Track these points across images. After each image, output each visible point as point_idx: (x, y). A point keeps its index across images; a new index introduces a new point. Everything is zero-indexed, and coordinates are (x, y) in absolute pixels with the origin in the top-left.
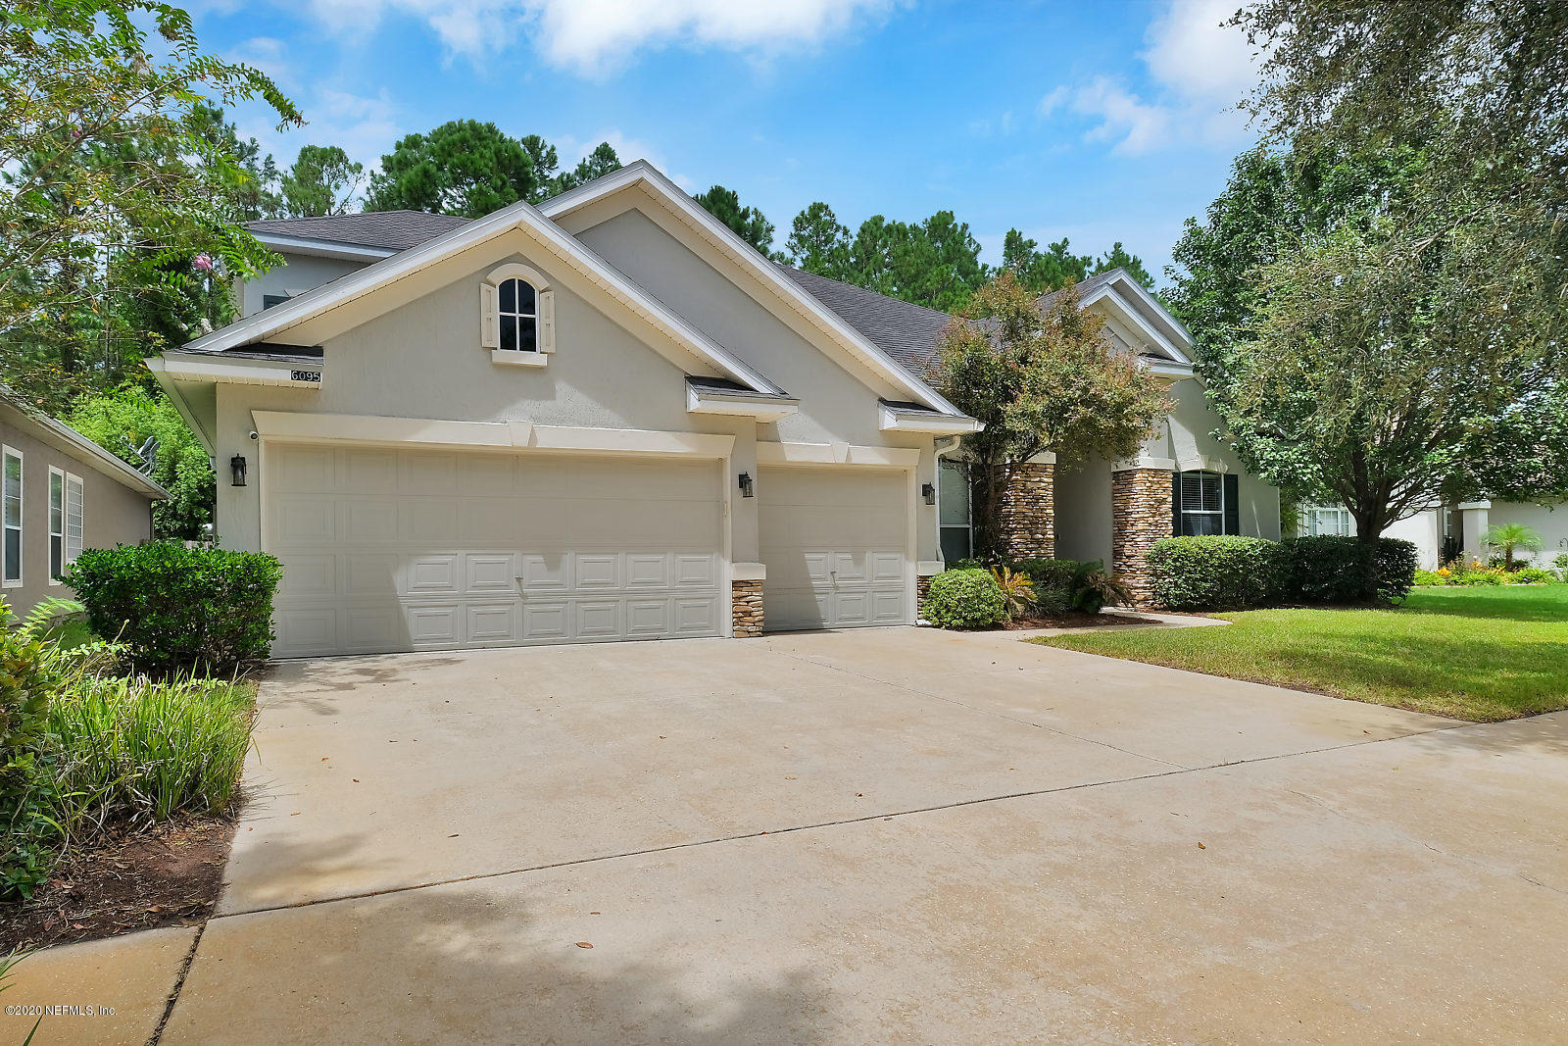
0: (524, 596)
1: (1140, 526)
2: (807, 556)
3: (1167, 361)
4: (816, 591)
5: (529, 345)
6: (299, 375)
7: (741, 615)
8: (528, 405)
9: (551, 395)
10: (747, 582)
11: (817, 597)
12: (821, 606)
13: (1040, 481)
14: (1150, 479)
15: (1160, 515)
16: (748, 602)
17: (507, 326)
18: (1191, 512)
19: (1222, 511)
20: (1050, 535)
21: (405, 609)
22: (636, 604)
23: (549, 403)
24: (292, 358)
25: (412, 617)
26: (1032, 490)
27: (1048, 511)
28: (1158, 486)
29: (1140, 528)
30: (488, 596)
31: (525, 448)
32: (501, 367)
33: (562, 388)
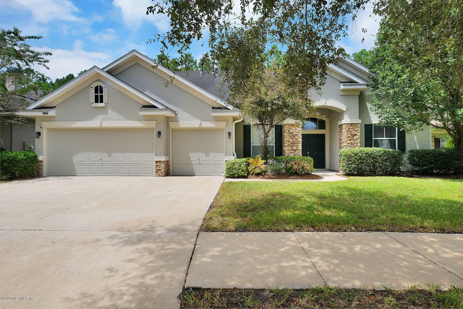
0: (103, 164)
1: (344, 144)
2: (190, 154)
3: (355, 84)
4: (193, 164)
5: (102, 101)
6: (44, 113)
7: (157, 170)
8: (101, 116)
9: (107, 113)
10: (160, 161)
11: (193, 166)
12: (195, 169)
13: (296, 130)
14: (348, 127)
15: (354, 140)
16: (160, 167)
17: (96, 97)
18: (378, 138)
19: (396, 138)
20: (300, 148)
21: (75, 166)
22: (131, 166)
23: (106, 116)
24: (43, 110)
25: (77, 168)
26: (292, 133)
27: (299, 140)
28: (353, 129)
29: (344, 145)
30: (95, 163)
31: (99, 127)
32: (94, 107)
33: (110, 111)
